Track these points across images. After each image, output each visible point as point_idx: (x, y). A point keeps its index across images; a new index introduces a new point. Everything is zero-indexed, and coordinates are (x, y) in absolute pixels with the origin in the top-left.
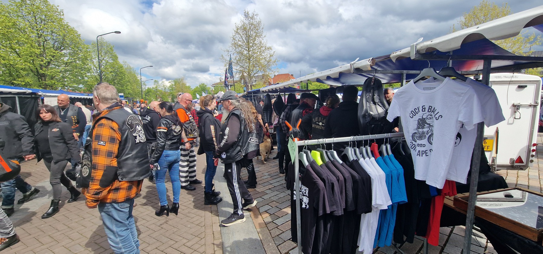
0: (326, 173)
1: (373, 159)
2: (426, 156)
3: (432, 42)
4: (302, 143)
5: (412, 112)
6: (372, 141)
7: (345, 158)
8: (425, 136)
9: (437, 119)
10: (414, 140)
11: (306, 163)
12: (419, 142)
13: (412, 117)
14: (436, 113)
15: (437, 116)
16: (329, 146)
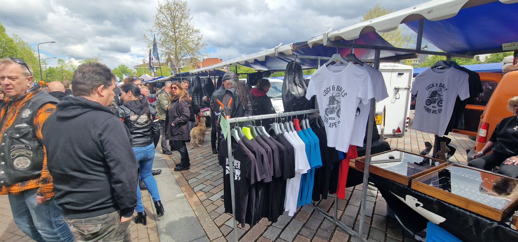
0: (256, 146)
1: (295, 132)
2: (336, 127)
3: (339, 31)
5: (325, 91)
6: (294, 117)
7: (272, 132)
8: (335, 111)
9: (343, 96)
10: (327, 114)
11: (238, 139)
12: (330, 116)
13: (325, 95)
14: (342, 91)
15: (343, 94)
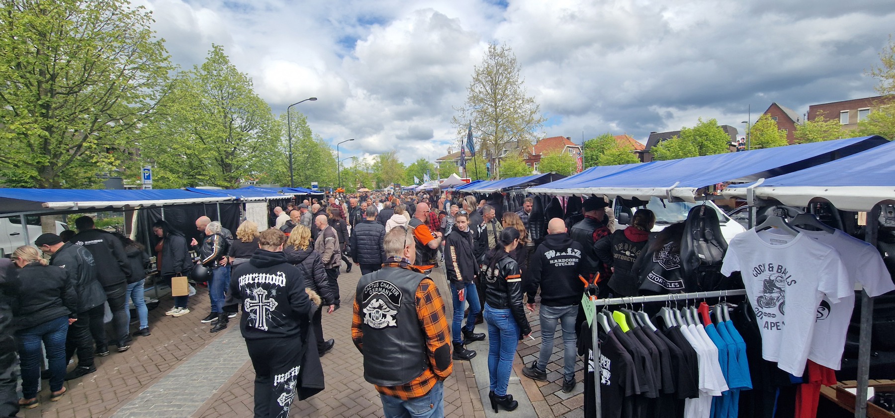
0: (634, 343)
1: (700, 326)
2: (778, 329)
3: (774, 190)
4: (601, 302)
5: (756, 269)
6: (700, 300)
7: (660, 322)
8: (775, 304)
9: (789, 284)
10: (760, 305)
11: (608, 329)
12: (765, 310)
13: (756, 275)
14: (787, 275)
15: (789, 280)
16: (637, 306)
